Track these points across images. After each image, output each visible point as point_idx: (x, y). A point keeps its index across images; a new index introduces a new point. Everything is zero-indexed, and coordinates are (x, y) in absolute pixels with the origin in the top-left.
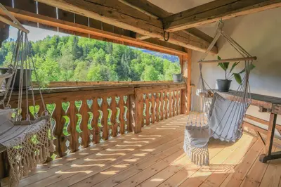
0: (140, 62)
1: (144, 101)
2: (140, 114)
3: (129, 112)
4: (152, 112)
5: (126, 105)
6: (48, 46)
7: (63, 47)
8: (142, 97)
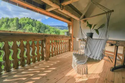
0: (49, 31)
1: (50, 44)
2: (48, 50)
3: (42, 49)
4: (55, 50)
5: (41, 46)
6: (3, 23)
7: (11, 23)
8: (49, 42)
